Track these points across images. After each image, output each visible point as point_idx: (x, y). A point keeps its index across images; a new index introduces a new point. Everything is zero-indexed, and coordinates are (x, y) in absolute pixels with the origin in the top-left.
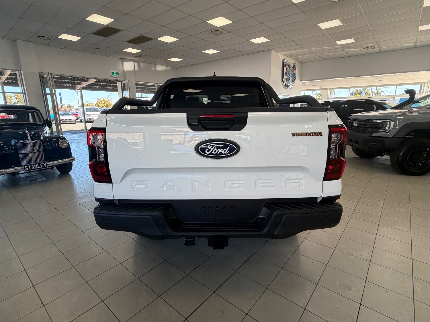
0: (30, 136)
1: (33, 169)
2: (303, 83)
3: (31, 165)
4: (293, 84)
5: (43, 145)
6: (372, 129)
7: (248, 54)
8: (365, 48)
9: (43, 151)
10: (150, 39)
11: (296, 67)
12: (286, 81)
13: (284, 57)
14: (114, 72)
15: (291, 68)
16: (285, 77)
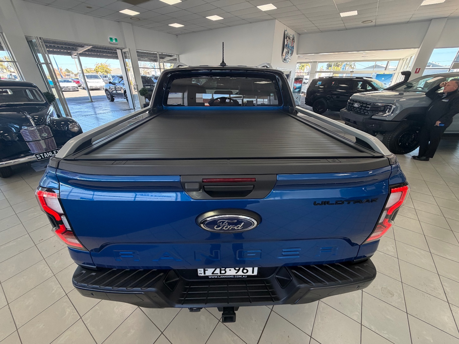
0: (33, 121)
1: (47, 157)
3: (43, 153)
4: (290, 58)
5: (51, 130)
6: (373, 111)
7: (251, 23)
8: (364, 22)
9: (52, 137)
11: (295, 38)
12: (286, 55)
13: (285, 28)
14: (112, 38)
15: (291, 41)
16: (285, 50)
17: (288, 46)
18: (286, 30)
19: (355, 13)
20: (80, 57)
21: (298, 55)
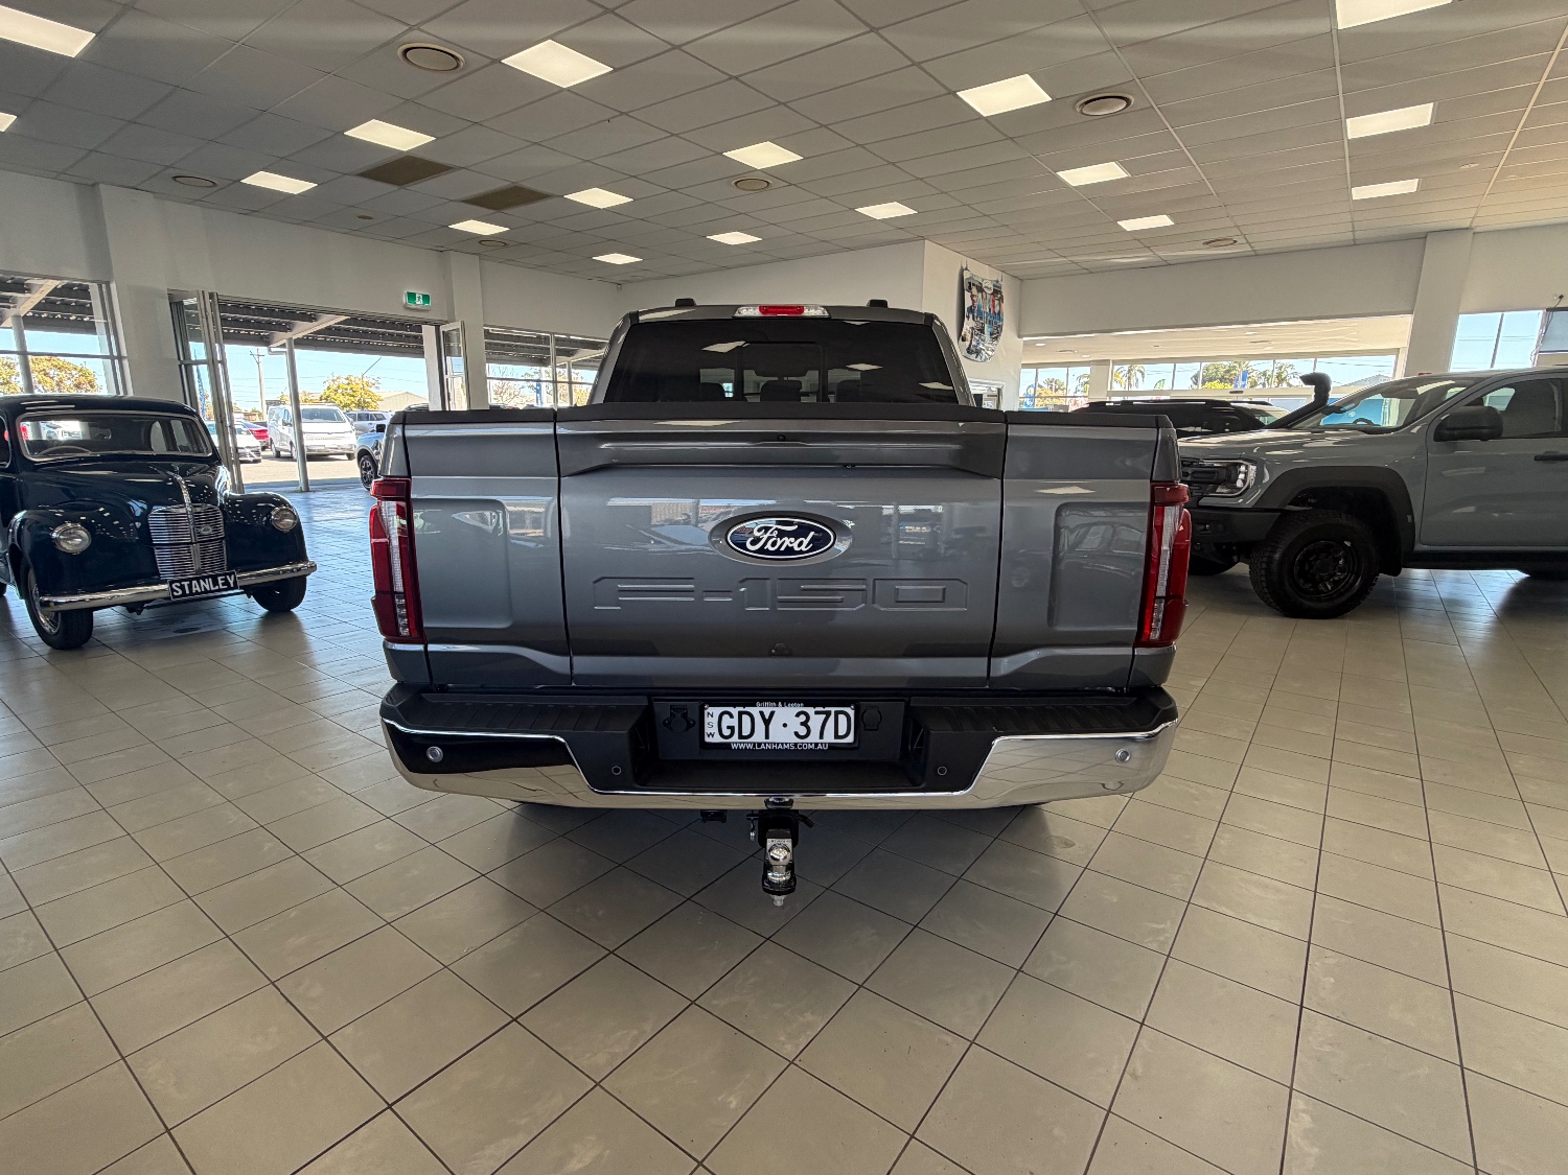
0: (188, 491)
1: (197, 593)
2: (1025, 344)
3: (191, 580)
4: (993, 347)
5: (223, 520)
6: (1200, 485)
7: (850, 249)
8: (1208, 243)
9: (223, 538)
10: (542, 196)
11: (1003, 289)
12: (972, 336)
13: (964, 261)
14: (414, 294)
15: (988, 296)
16: (969, 324)
17: (980, 314)
18: (966, 269)
19: (1164, 221)
20: (298, 352)
21: (1025, 339)
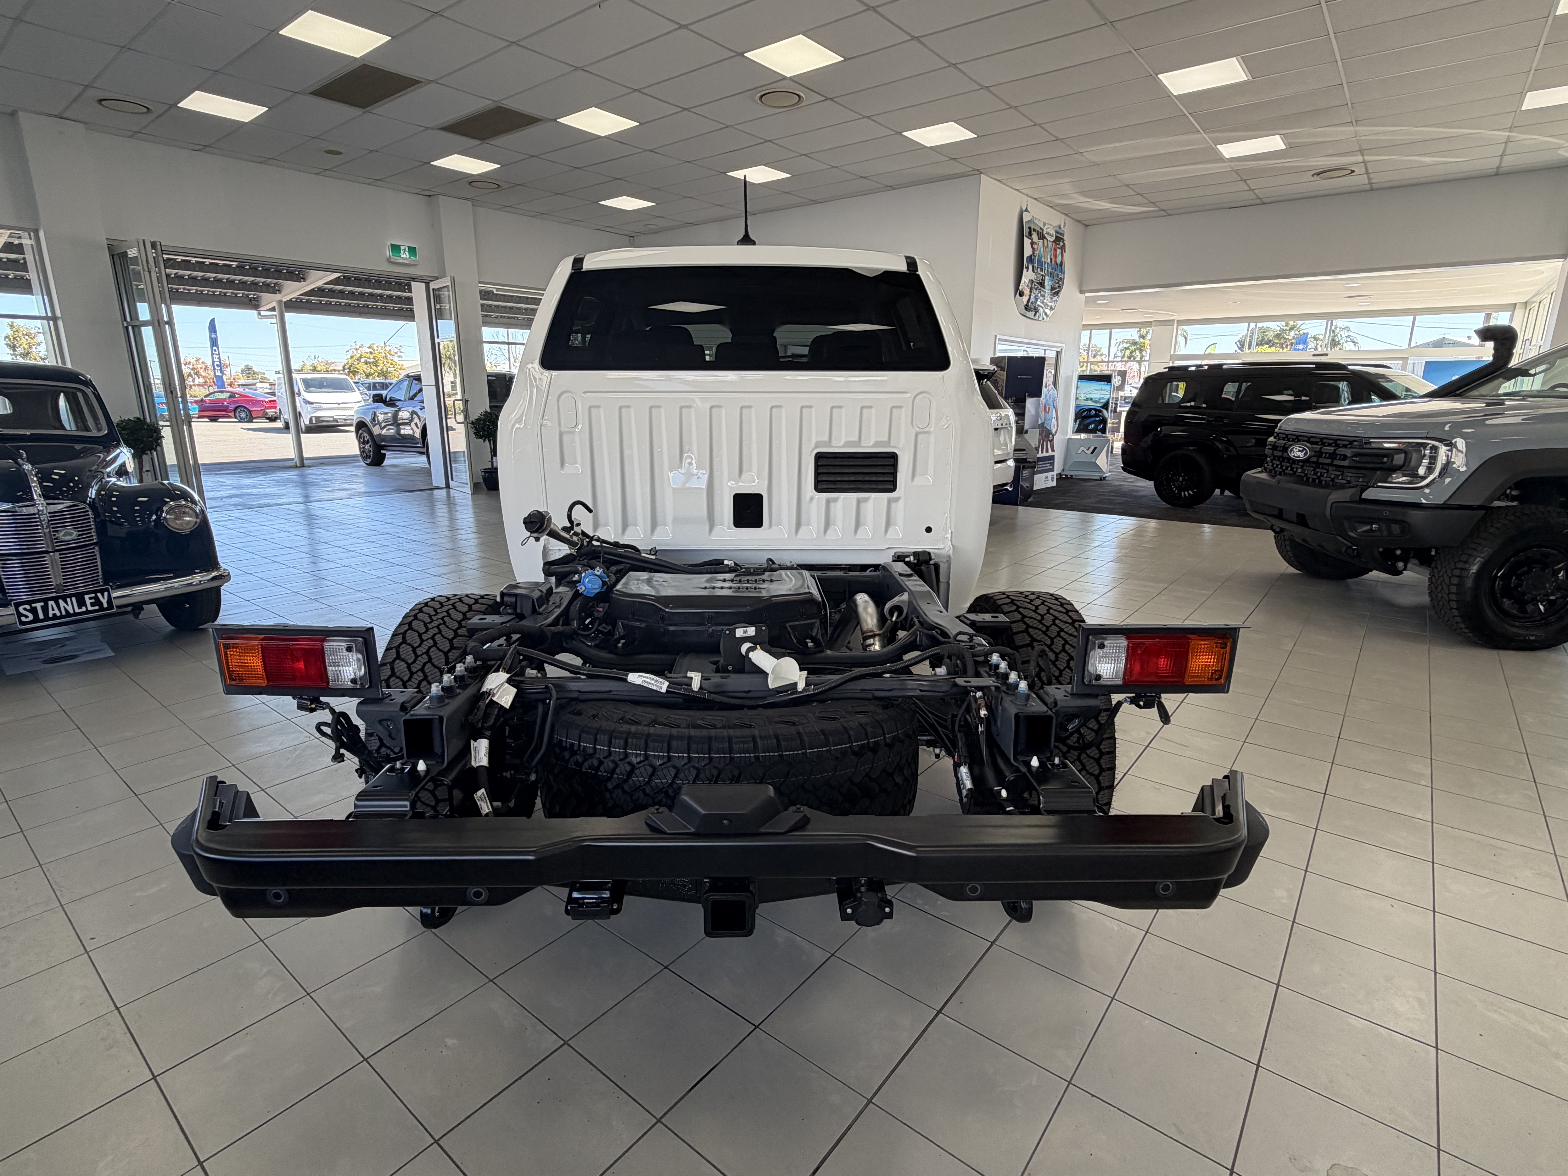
0: (40, 484)
1: (55, 617)
2: (1088, 301)
3: (46, 601)
4: (1052, 304)
5: (95, 521)
6: (1363, 471)
7: (892, 188)
8: (1318, 174)
9: (95, 544)
10: (530, 120)
11: (1065, 238)
12: (1031, 292)
13: (1022, 201)
14: (398, 246)
15: (1050, 244)
16: (1028, 276)
17: (1040, 262)
18: (1026, 210)
19: (1274, 143)
21: (1087, 295)
